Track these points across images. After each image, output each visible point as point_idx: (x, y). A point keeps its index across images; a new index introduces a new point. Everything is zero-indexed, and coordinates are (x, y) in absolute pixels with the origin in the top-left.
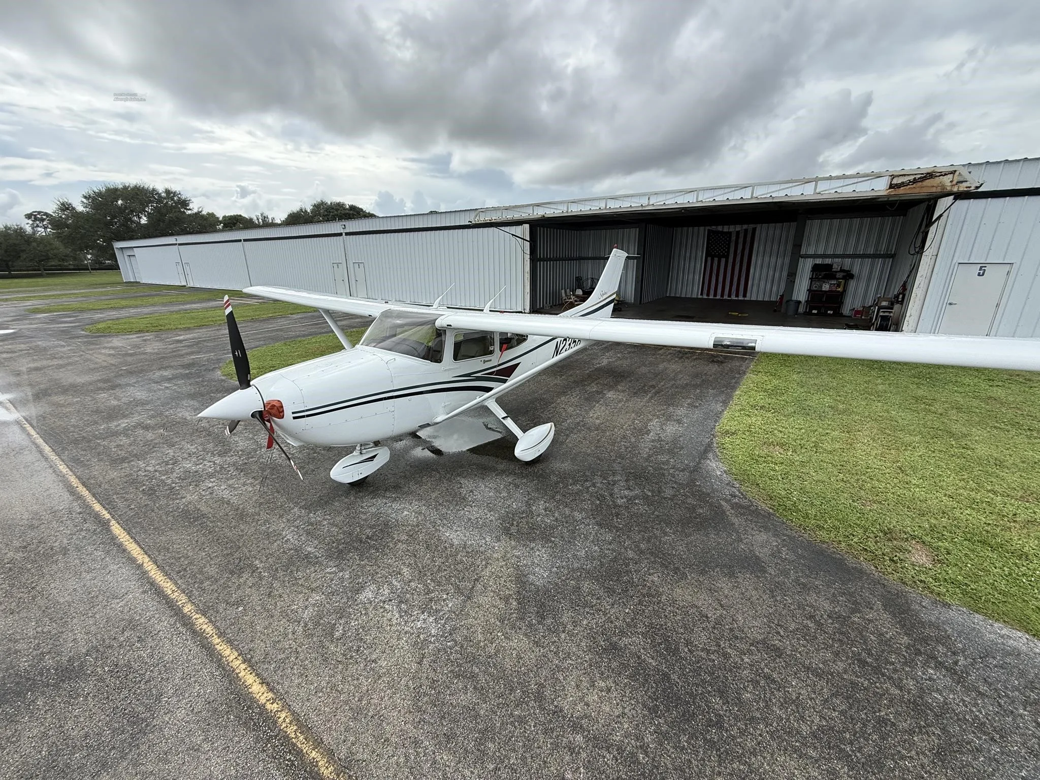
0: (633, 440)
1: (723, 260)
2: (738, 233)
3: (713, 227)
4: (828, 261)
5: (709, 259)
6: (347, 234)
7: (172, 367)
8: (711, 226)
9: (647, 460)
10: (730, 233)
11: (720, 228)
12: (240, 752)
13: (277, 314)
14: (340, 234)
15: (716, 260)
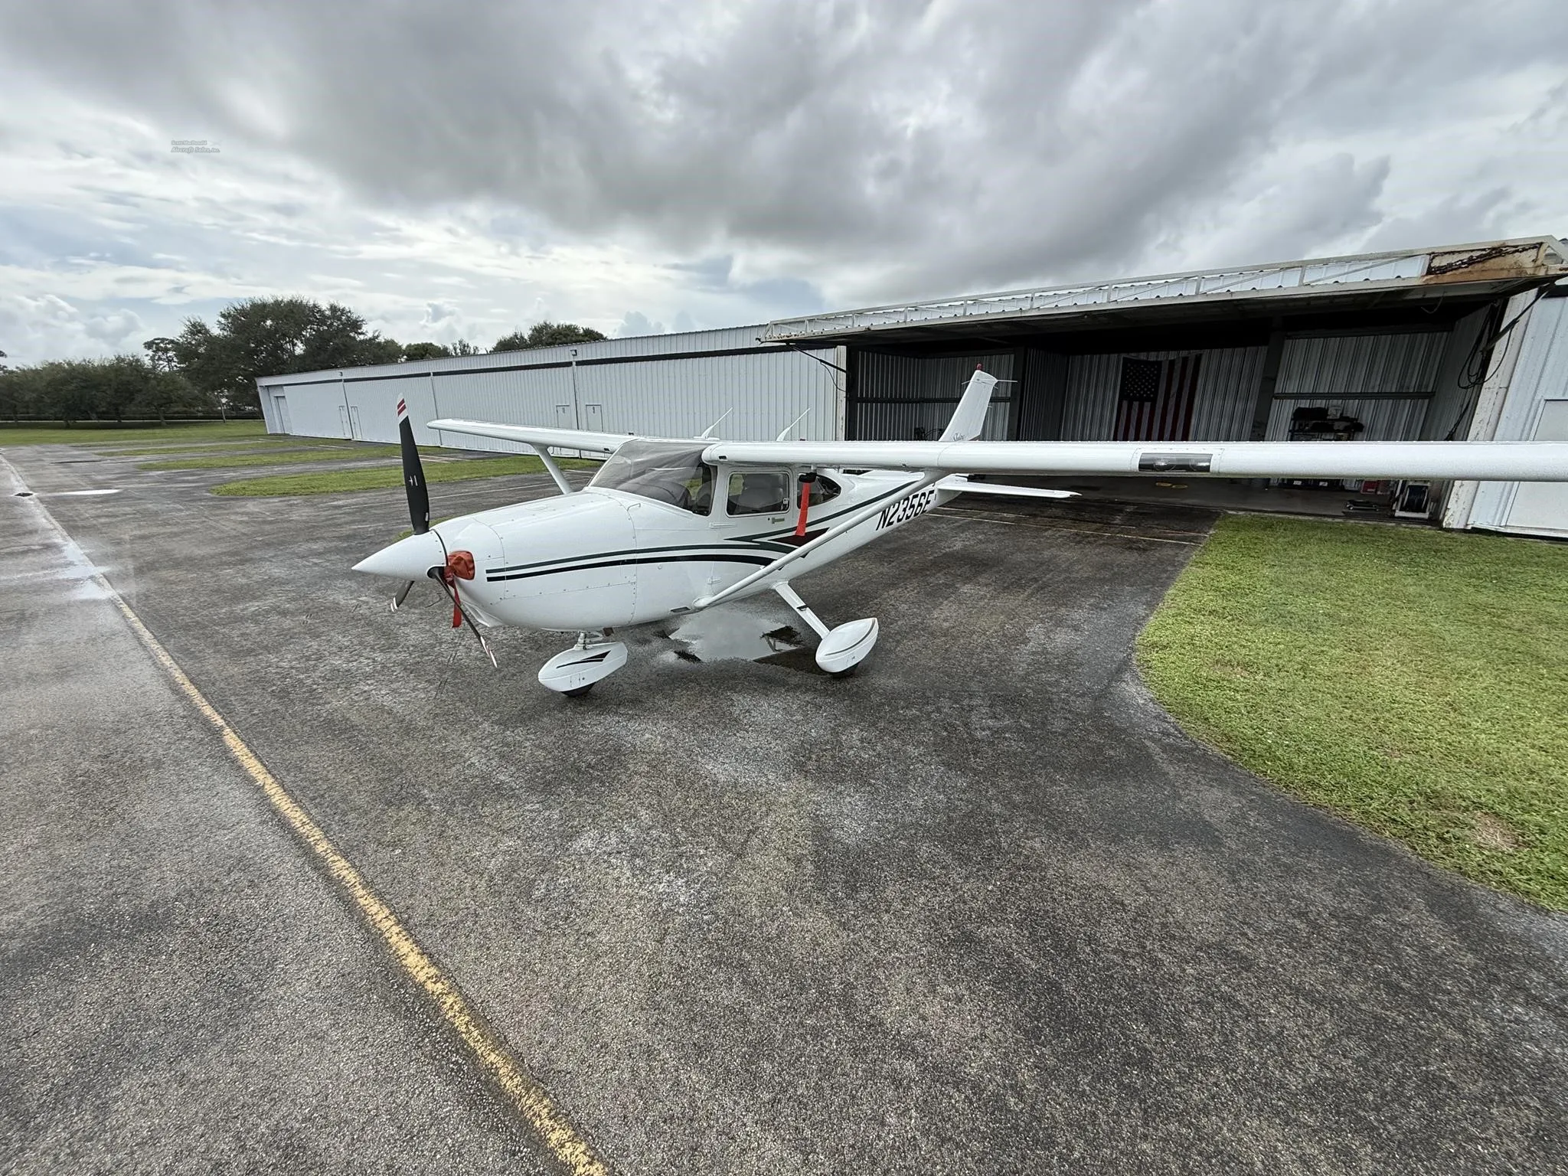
0: (1002, 651)
1: (1147, 405)
2: (1172, 363)
3: (1133, 354)
4: (1320, 403)
5: (1125, 404)
6: (579, 363)
7: (324, 538)
8: (1128, 352)
9: (1023, 679)
10: (1159, 364)
11: (1143, 356)
12: (383, 1046)
13: (474, 476)
14: (569, 364)
15: (1136, 404)
